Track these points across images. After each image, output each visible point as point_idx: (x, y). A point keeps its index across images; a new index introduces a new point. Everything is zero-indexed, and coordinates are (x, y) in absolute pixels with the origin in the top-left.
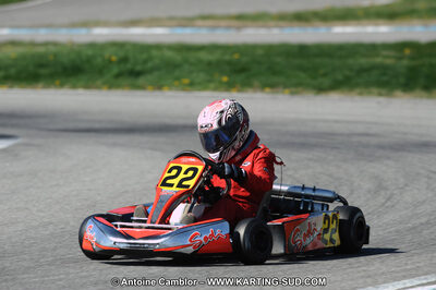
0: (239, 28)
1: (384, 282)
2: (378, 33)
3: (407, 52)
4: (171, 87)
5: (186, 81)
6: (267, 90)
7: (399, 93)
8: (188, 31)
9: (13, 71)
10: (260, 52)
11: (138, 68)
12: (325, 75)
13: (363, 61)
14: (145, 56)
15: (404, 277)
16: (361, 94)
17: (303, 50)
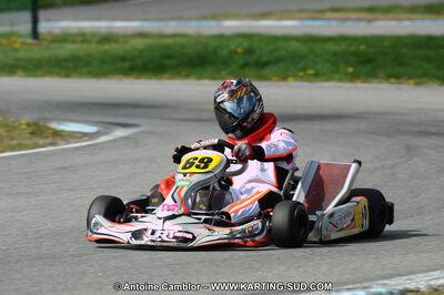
0: (369, 21)
4: (296, 78)
5: (311, 72)
6: (393, 80)
9: (139, 62)
10: (387, 43)
14: (271, 47)
17: (430, 41)
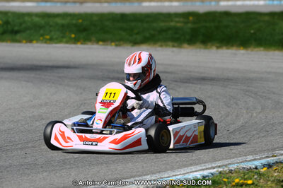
0: (82, 3)
1: (178, 168)
2: (171, 6)
3: (191, 18)
4: (38, 41)
5: (48, 37)
6: (101, 43)
7: (186, 45)
8: (48, 4)
10: (95, 18)
11: (16, 28)
12: (137, 34)
13: (162, 24)
14: (21, 20)
15: (191, 165)
16: (161, 46)
17: (123, 17)
